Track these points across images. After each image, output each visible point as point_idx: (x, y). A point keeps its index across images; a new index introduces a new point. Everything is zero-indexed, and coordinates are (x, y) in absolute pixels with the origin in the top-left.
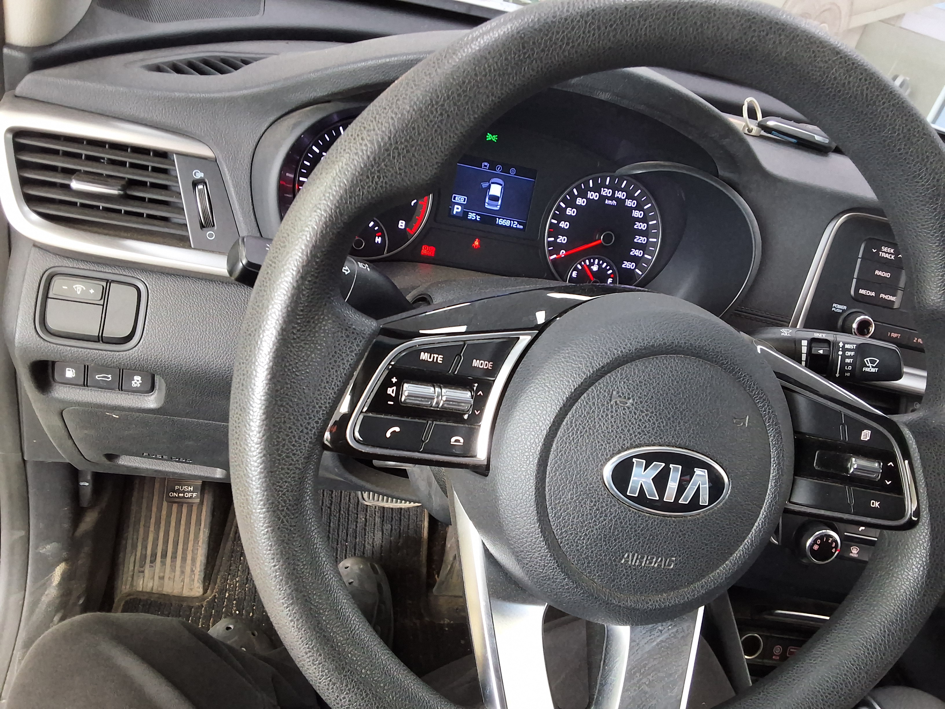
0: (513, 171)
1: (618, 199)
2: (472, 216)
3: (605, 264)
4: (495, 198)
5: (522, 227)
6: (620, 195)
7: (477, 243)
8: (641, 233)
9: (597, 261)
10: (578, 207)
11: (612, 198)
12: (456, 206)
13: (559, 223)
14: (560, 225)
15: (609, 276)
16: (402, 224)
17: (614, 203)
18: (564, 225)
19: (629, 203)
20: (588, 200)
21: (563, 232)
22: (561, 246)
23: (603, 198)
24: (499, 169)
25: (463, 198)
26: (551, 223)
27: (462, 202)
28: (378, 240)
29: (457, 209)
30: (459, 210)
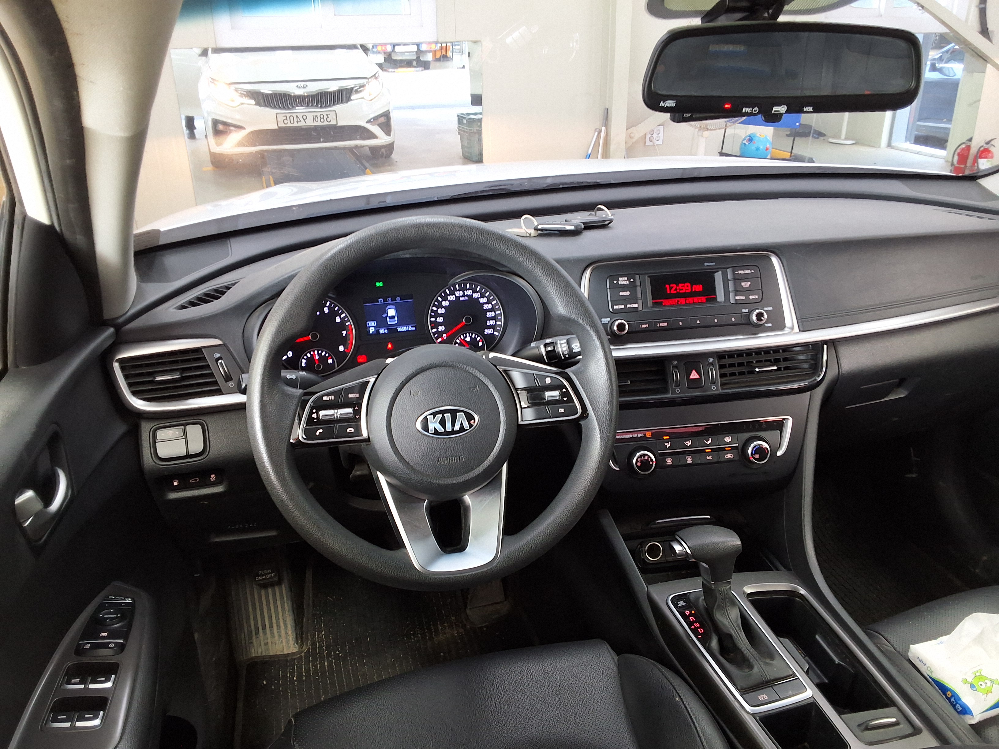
0: (398, 299)
1: (467, 296)
2: (382, 331)
3: (474, 335)
4: (393, 317)
5: (414, 329)
6: (469, 292)
7: (390, 346)
8: (489, 310)
9: (468, 334)
10: (445, 307)
11: (464, 295)
12: (371, 329)
13: (436, 319)
14: (437, 321)
15: (479, 341)
16: (341, 348)
17: (466, 298)
18: (440, 320)
19: (476, 295)
20: (449, 301)
21: (441, 324)
22: (442, 332)
23: (458, 298)
24: (389, 300)
25: (373, 322)
26: (431, 321)
27: (373, 325)
28: (330, 361)
29: (372, 330)
30: (373, 330)
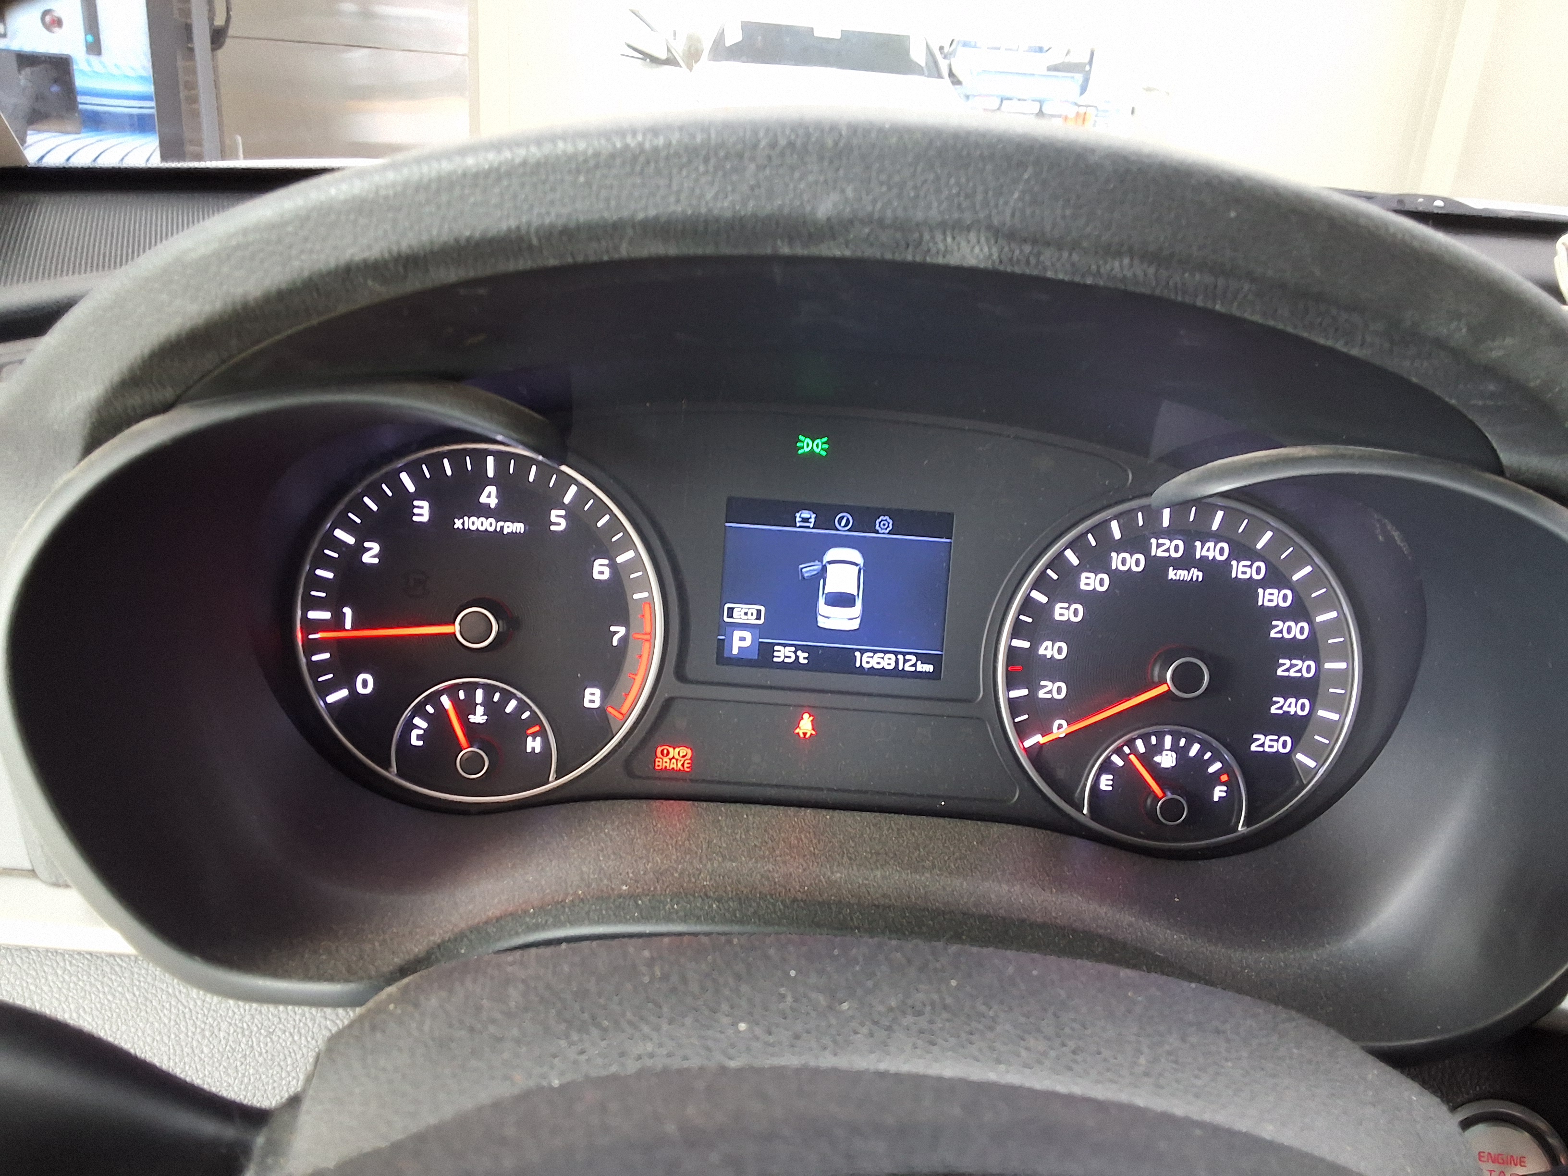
0: (884, 524)
1: (1203, 564)
2: (783, 654)
3: (1196, 747)
4: (842, 600)
5: (929, 668)
6: (1212, 551)
7: (806, 725)
8: (1294, 649)
9: (1168, 740)
10: (1089, 599)
11: (1187, 561)
12: (737, 634)
13: (1035, 646)
14: (1041, 651)
15: (1215, 779)
16: (592, 697)
17: (1197, 574)
18: (1051, 650)
19: (1241, 570)
20: (1115, 575)
21: (1053, 670)
22: (1053, 709)
23: (1157, 566)
24: (843, 523)
25: (753, 609)
26: (1011, 650)
27: (751, 620)
28: (534, 745)
29: (741, 641)
30: (747, 643)
